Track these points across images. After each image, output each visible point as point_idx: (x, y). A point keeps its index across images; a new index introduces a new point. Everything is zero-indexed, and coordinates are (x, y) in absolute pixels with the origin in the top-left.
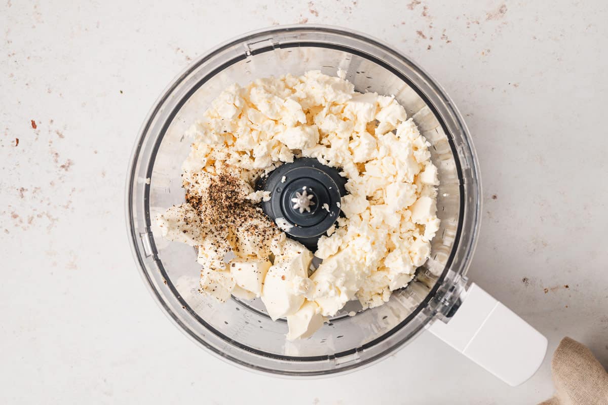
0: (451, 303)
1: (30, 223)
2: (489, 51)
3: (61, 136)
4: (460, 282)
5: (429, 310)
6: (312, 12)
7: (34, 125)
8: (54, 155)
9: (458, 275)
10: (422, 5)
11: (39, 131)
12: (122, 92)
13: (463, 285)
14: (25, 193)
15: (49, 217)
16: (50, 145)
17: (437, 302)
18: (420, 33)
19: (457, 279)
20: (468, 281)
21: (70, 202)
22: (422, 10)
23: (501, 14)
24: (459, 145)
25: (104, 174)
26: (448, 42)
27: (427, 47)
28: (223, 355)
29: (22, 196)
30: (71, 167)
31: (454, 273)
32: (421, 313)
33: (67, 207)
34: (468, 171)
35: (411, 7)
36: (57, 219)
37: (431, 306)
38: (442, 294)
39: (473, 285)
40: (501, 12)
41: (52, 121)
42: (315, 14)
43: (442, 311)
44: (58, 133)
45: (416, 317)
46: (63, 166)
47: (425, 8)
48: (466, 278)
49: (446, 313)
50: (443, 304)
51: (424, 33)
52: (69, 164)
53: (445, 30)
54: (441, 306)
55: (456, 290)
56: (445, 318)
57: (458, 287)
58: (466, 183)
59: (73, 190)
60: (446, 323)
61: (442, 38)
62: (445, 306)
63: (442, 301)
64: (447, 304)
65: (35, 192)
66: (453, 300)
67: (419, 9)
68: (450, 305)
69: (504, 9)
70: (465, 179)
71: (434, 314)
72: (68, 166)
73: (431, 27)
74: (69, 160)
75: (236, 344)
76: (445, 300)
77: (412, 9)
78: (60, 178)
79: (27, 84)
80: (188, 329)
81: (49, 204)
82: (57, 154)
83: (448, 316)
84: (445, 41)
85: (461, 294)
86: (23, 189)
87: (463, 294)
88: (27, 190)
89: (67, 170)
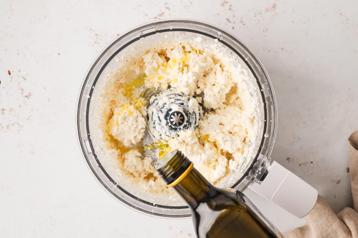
0: (262, 173)
1: (8, 128)
2: (267, 30)
3: (25, 79)
4: (267, 160)
5: (250, 177)
6: (167, 8)
7: (9, 73)
8: (21, 90)
9: (265, 157)
10: (229, 4)
11: (13, 76)
12: (59, 54)
13: (268, 163)
14: (5, 112)
15: (18, 125)
16: (19, 85)
17: (254, 172)
18: (228, 20)
19: (265, 159)
20: (272, 160)
21: (30, 116)
22: (229, 7)
23: (274, 9)
24: (263, 83)
25: (49, 100)
26: (244, 25)
27: (232, 27)
28: (134, 207)
29: (3, 113)
30: (31, 97)
31: (263, 156)
32: (245, 179)
33: (28, 119)
34: (268, 98)
35: (223, 5)
36: (23, 126)
37: (251, 175)
38: (256, 168)
39: (274, 162)
40: (274, 7)
41: (20, 71)
42: (168, 9)
43: (257, 177)
44: (23, 77)
45: (242, 181)
46: (26, 96)
47: (231, 6)
48: (271, 159)
49: (259, 178)
50: (258, 173)
51: (230, 20)
52: (30, 95)
53: (242, 18)
54: (257, 175)
55: (265, 165)
56: (259, 181)
57: (266, 163)
58: (267, 104)
59: (32, 110)
60: (260, 184)
61: (240, 23)
62: (259, 174)
63: (257, 171)
64: (260, 173)
65: (10, 111)
66: (263, 171)
67: (227, 6)
68: (262, 174)
69: (275, 6)
70: (267, 102)
71: (253, 179)
72: (29, 96)
73: (234, 16)
74: (29, 93)
75: (141, 200)
76: (259, 171)
77: (223, 6)
78: (24, 103)
79: (6, 50)
80: (114, 193)
81: (18, 118)
82: (23, 89)
83: (261, 180)
84: (242, 24)
85: (268, 168)
86: (3, 110)
87: (269, 167)
88: (6, 110)
89: (28, 98)
